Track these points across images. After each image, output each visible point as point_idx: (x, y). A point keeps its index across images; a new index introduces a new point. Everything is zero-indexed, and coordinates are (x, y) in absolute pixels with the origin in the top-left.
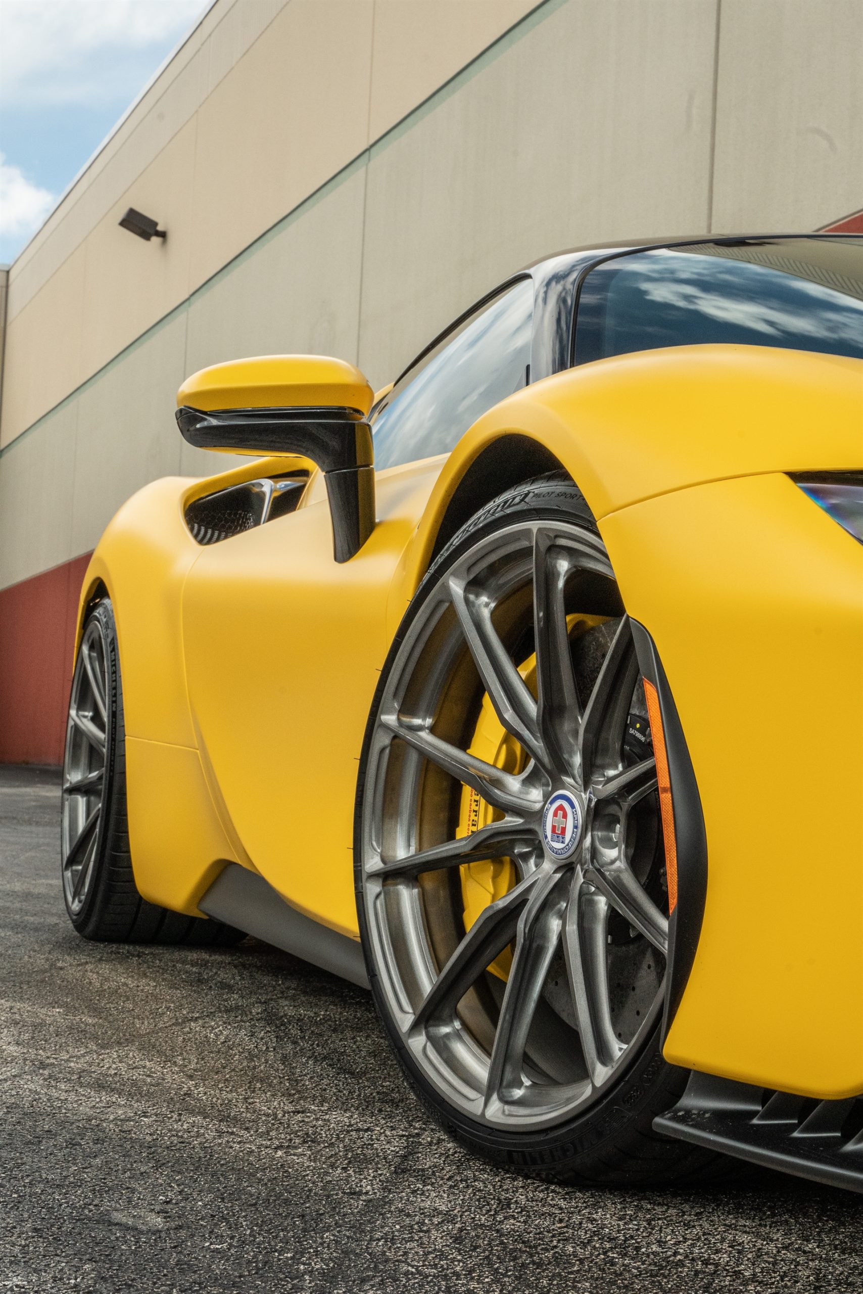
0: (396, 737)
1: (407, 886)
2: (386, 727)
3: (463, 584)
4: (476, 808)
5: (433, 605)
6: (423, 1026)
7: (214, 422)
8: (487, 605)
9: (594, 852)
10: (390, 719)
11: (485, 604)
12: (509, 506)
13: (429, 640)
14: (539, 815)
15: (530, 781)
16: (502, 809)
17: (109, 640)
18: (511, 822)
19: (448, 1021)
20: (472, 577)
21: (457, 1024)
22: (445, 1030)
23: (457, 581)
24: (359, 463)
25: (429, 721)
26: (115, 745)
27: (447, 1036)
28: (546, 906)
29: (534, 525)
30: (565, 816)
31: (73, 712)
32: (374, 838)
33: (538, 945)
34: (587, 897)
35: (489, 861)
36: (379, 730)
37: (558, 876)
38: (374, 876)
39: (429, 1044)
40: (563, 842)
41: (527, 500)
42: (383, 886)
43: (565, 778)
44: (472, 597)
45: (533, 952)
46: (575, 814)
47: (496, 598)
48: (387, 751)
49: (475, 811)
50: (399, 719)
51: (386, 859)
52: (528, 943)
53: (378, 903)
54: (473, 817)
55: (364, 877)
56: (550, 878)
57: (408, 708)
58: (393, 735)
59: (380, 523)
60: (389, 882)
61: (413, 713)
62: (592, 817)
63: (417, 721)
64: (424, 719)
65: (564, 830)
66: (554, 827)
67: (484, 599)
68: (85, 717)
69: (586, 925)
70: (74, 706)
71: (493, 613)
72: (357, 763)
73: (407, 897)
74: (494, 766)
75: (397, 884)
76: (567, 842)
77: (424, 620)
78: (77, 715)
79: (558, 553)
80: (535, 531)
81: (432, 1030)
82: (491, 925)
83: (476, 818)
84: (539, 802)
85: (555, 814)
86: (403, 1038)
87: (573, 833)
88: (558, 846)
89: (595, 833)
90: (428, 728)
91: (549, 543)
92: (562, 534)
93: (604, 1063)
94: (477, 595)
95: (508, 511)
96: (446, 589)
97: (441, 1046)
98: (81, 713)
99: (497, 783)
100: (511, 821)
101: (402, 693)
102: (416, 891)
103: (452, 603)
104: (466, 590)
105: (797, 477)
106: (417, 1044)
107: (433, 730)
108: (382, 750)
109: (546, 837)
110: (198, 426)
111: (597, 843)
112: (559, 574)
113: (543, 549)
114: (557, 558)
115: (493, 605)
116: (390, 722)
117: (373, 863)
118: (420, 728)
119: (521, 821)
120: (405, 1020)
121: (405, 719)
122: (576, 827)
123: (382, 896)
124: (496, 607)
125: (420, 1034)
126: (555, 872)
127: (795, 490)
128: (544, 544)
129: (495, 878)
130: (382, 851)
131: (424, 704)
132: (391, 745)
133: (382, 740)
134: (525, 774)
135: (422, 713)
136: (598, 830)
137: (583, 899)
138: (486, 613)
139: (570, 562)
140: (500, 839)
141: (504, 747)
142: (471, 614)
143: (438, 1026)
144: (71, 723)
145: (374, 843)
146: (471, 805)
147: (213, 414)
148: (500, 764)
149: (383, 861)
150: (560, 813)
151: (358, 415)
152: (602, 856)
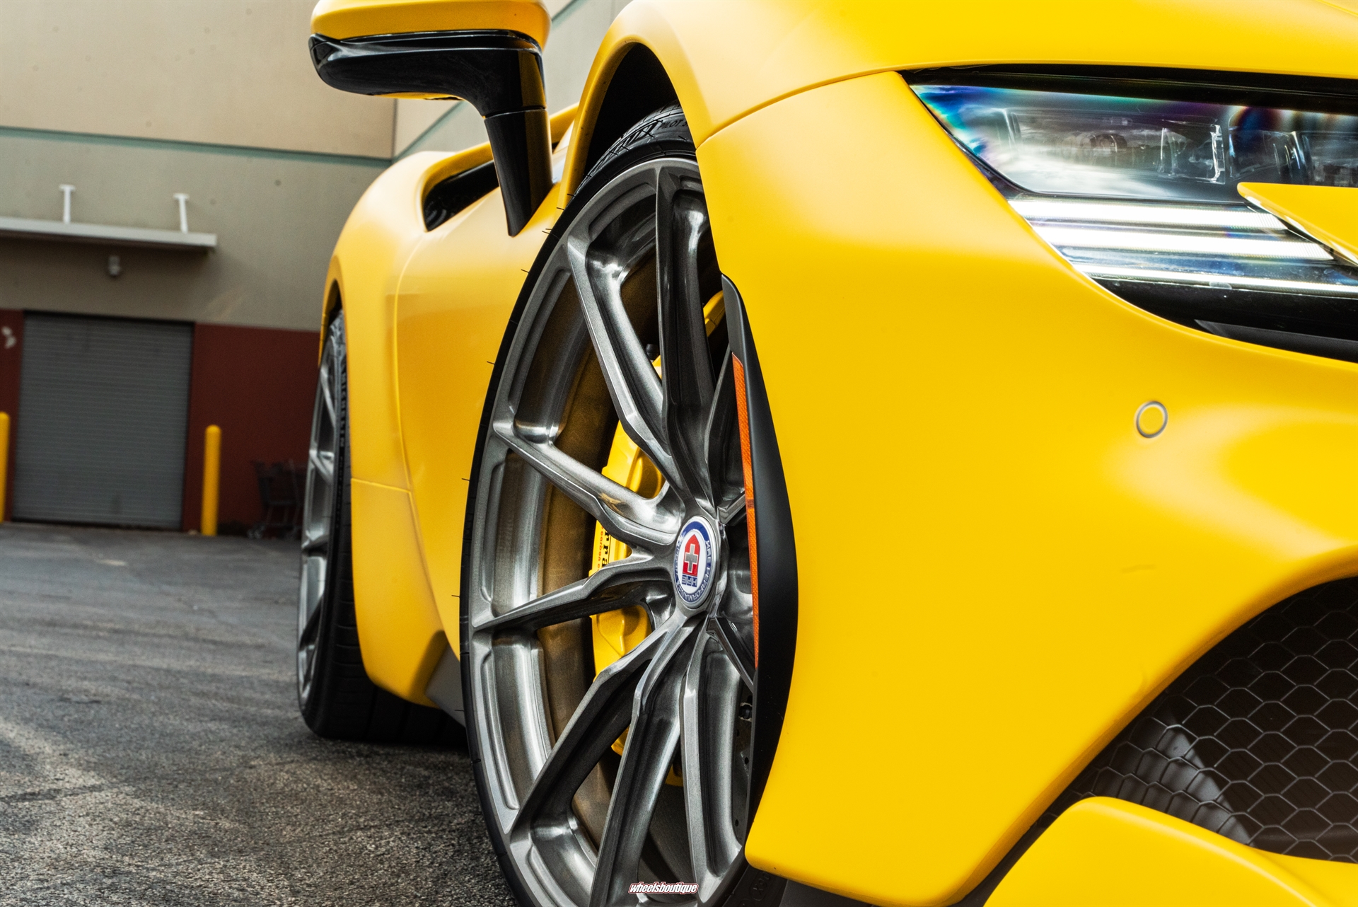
0: (510, 451)
1: (525, 645)
2: (498, 437)
3: (585, 246)
4: (607, 544)
5: (551, 275)
6: (528, 825)
7: (345, 52)
8: (616, 275)
9: (728, 595)
10: (504, 427)
11: (614, 274)
12: (634, 141)
13: (549, 321)
14: (671, 549)
15: (667, 504)
16: (634, 543)
17: (341, 358)
18: (637, 559)
19: (561, 821)
20: (594, 237)
21: (573, 824)
22: (557, 831)
23: (576, 241)
24: (525, 105)
25: (554, 430)
26: (341, 490)
27: (560, 838)
28: (675, 667)
29: (657, 164)
30: (697, 551)
31: (313, 453)
32: (484, 583)
33: (661, 721)
34: (716, 655)
35: (619, 611)
36: (491, 441)
37: (689, 630)
38: (484, 631)
39: (534, 849)
40: (694, 585)
41: (652, 132)
42: (494, 645)
43: (698, 500)
44: (597, 264)
45: (653, 729)
46: (708, 547)
47: (628, 266)
48: (502, 469)
49: (606, 547)
50: (515, 426)
51: (499, 610)
52: (645, 717)
53: (487, 666)
54: (604, 556)
55: (471, 633)
56: (679, 633)
57: (527, 413)
58: (507, 448)
60: (501, 640)
61: (535, 421)
62: (728, 552)
63: (539, 430)
64: (548, 427)
65: (695, 567)
66: (685, 565)
67: (613, 267)
68: (328, 458)
69: (711, 693)
70: (314, 443)
71: (623, 286)
72: (466, 486)
73: (525, 659)
74: (627, 488)
75: (511, 643)
76: (698, 585)
77: (542, 295)
78: (318, 456)
79: (691, 202)
80: (658, 172)
81: (543, 832)
82: (608, 694)
83: (606, 557)
84: (671, 533)
85: (687, 549)
86: (506, 840)
87: (706, 573)
88: (689, 589)
89: (734, 572)
90: (552, 439)
91: (675, 188)
92: (690, 175)
93: (715, 872)
94: (605, 262)
95: (631, 148)
96: (564, 252)
97: (551, 852)
98: (323, 453)
99: (624, 508)
100: (642, 559)
101: (518, 393)
102: (535, 652)
103: (571, 275)
104: (589, 255)
105: (912, 76)
106: (521, 849)
107: (558, 442)
108: (496, 468)
109: (677, 579)
110: (331, 58)
111: (735, 586)
112: (690, 229)
113: (668, 195)
114: (689, 209)
115: (624, 275)
116: (503, 432)
117: (482, 617)
118: (542, 439)
119: (649, 557)
120: (507, 818)
121: (525, 428)
122: (709, 565)
123: (492, 658)
124: (628, 279)
125: (526, 837)
126: (684, 626)
128: (671, 188)
129: (628, 632)
130: (493, 600)
131: (548, 408)
132: (507, 460)
133: (496, 455)
134: (657, 499)
135: (546, 420)
136: (737, 568)
137: (709, 659)
138: (614, 287)
140: (624, 581)
141: (640, 462)
142: (595, 287)
143: (549, 825)
144: (311, 466)
145: (485, 589)
146: (601, 540)
147: (348, 42)
148: (635, 485)
149: (495, 613)
150: (693, 546)
151: (524, 41)
152: (739, 603)
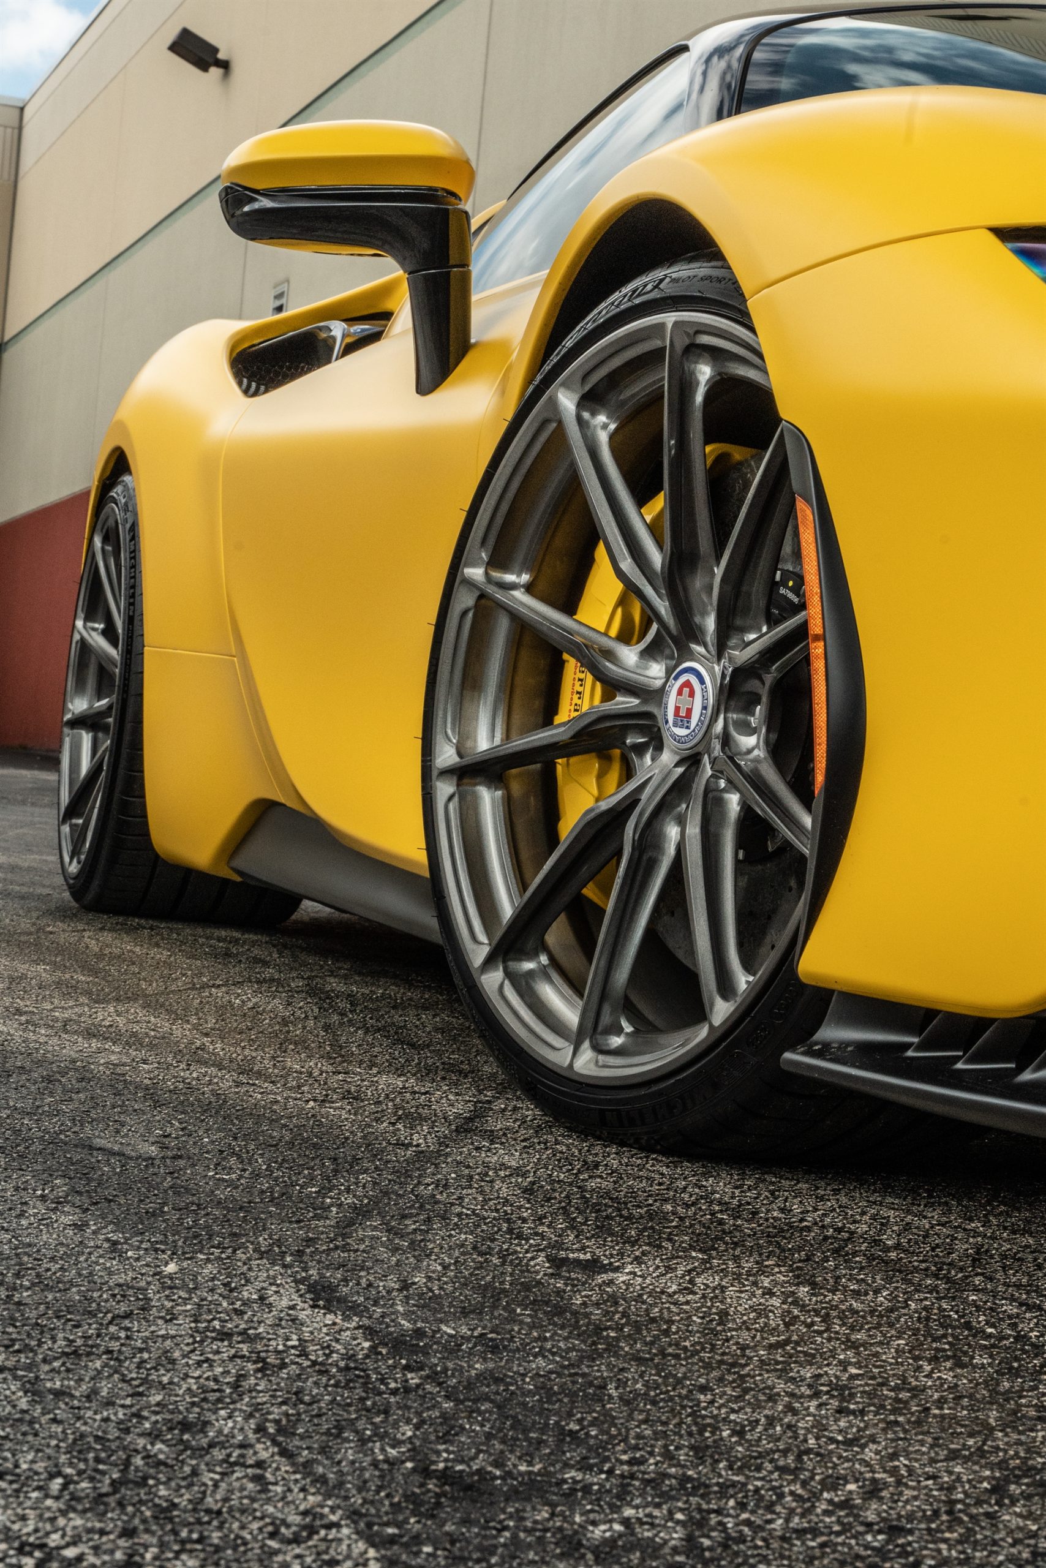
0: (482, 596)
1: (489, 788)
2: (469, 583)
3: (576, 397)
4: (580, 689)
5: (536, 425)
6: (500, 959)
7: (267, 203)
8: (605, 427)
9: (726, 740)
10: (475, 573)
11: (603, 426)
12: (639, 295)
13: (529, 471)
14: (657, 696)
15: (651, 652)
16: (612, 686)
17: (128, 526)
18: (623, 703)
19: (533, 955)
20: (587, 388)
21: (544, 959)
22: (529, 966)
23: (569, 393)
24: (452, 262)
25: (525, 578)
26: (130, 659)
27: (530, 973)
28: (663, 808)
29: (669, 318)
30: (692, 694)
31: (79, 624)
32: (449, 725)
33: (650, 858)
34: (715, 793)
35: (594, 754)
36: (461, 587)
37: (680, 770)
38: (446, 772)
39: (507, 982)
40: (688, 728)
41: (661, 286)
42: (458, 785)
43: (694, 646)
44: (586, 415)
45: (644, 863)
46: (704, 691)
47: (618, 418)
48: (471, 614)
49: (579, 693)
50: (486, 573)
51: (462, 751)
52: (637, 853)
53: (451, 806)
54: (576, 700)
55: (435, 773)
56: (670, 772)
57: (498, 561)
58: (477, 593)
59: (475, 344)
60: (465, 781)
61: (505, 567)
62: (726, 694)
63: (510, 578)
64: (519, 575)
65: (689, 711)
66: (677, 709)
67: (602, 418)
68: (94, 629)
69: (712, 829)
70: (81, 615)
71: (612, 437)
72: (431, 630)
73: (488, 799)
74: (606, 634)
75: (476, 785)
76: (692, 727)
77: (523, 445)
78: (85, 627)
79: (700, 356)
80: (670, 326)
81: (512, 965)
82: (592, 832)
83: (579, 702)
84: (660, 678)
85: (680, 693)
86: (475, 975)
87: (701, 714)
88: (681, 732)
89: (730, 715)
90: (523, 586)
91: (687, 341)
92: (703, 329)
93: (725, 997)
94: (594, 414)
95: (637, 301)
96: (553, 403)
97: (524, 986)
98: (89, 624)
99: (609, 654)
100: (625, 702)
101: (491, 541)
102: (499, 793)
103: (560, 423)
104: (580, 405)
105: (1004, 234)
106: (492, 980)
107: (529, 588)
108: (465, 613)
109: (667, 722)
110: (246, 209)
111: (731, 729)
112: (698, 383)
113: (679, 348)
114: (696, 363)
115: (613, 427)
116: (475, 578)
117: (446, 755)
118: (513, 586)
119: (637, 701)
120: (477, 954)
121: (496, 575)
122: (705, 708)
123: (456, 799)
124: (617, 430)
125: (497, 969)
126: (676, 766)
127: (1003, 254)
128: (681, 343)
129: (601, 776)
130: (458, 741)
131: (520, 556)
132: (476, 606)
133: (465, 600)
134: (642, 645)
135: (517, 569)
136: (734, 711)
137: (710, 795)
138: (603, 437)
139: (713, 367)
140: (608, 724)
141: (619, 611)
142: (585, 437)
143: (521, 960)
144: (77, 637)
145: (449, 732)
146: (574, 685)
147: (267, 194)
148: (614, 632)
149: (460, 754)
150: (686, 690)
151: (453, 200)
152: (737, 745)
